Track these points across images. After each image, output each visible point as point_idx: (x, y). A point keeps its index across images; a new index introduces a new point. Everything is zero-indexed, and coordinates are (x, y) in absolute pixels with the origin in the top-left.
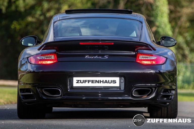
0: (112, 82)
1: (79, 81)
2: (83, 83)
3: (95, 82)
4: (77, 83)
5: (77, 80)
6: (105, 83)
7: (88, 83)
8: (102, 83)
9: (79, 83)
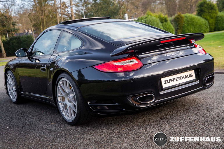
0: (190, 76)
1: (166, 81)
2: (170, 82)
3: (178, 79)
4: (165, 83)
5: (164, 81)
6: (185, 78)
7: (174, 81)
8: (183, 78)
9: (167, 83)
